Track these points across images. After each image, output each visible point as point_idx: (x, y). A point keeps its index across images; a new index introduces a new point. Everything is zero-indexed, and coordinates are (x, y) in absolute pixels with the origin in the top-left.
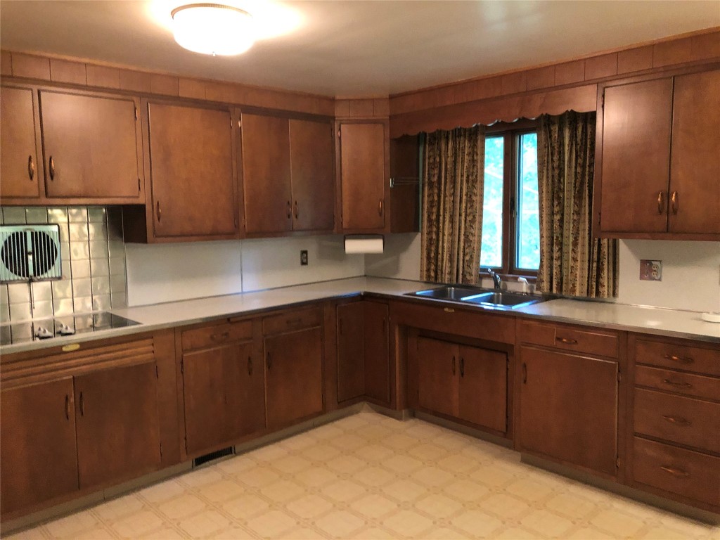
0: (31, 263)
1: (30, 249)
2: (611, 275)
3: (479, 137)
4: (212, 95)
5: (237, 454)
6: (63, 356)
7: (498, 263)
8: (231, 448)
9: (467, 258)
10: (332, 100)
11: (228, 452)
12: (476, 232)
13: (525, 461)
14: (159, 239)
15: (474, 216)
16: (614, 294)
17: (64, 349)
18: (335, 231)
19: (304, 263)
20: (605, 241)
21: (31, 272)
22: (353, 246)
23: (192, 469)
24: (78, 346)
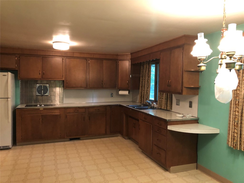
0: (42, 92)
1: (43, 89)
2: (170, 103)
3: (150, 64)
4: (82, 56)
5: (81, 140)
6: (40, 111)
7: (153, 99)
8: (79, 138)
9: (146, 97)
10: (117, 55)
11: (78, 139)
12: (149, 90)
13: (142, 152)
14: (67, 88)
15: (149, 86)
16: (171, 109)
17: (40, 109)
18: (117, 88)
19: (112, 96)
20: (168, 94)
21: (42, 94)
22: (121, 92)
23: (69, 141)
24: (43, 109)
